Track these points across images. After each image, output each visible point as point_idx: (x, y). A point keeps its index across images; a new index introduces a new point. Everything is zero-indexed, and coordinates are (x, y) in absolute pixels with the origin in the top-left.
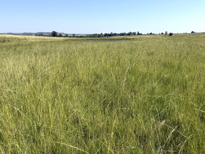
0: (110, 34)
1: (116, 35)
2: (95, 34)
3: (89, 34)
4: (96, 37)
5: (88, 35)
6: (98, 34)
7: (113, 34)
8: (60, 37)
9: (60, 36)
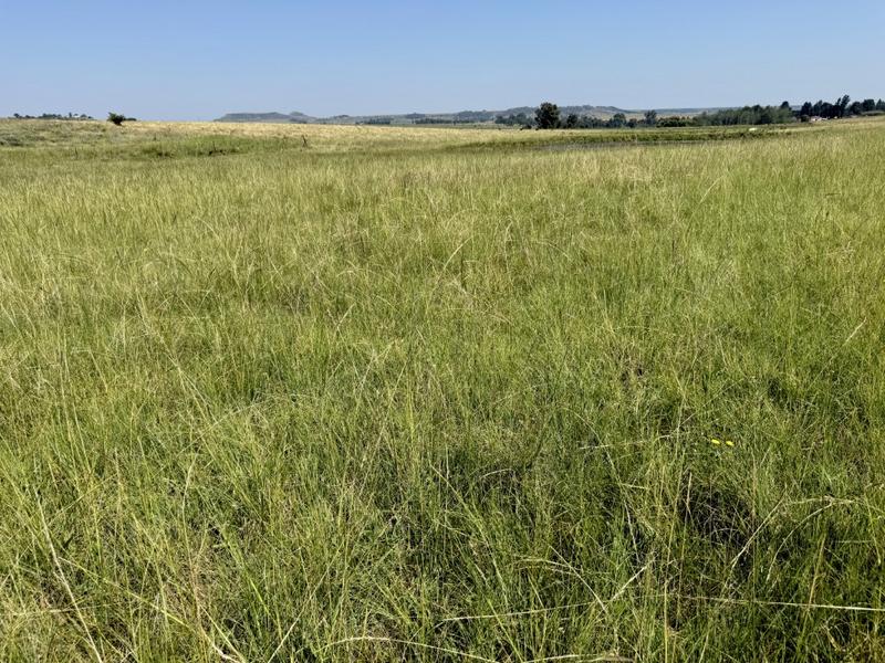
0: (837, 107)
1: (871, 109)
2: (751, 106)
3: (709, 110)
4: (744, 122)
5: (704, 113)
6: (768, 107)
7: (856, 104)
8: (569, 127)
9: (572, 122)
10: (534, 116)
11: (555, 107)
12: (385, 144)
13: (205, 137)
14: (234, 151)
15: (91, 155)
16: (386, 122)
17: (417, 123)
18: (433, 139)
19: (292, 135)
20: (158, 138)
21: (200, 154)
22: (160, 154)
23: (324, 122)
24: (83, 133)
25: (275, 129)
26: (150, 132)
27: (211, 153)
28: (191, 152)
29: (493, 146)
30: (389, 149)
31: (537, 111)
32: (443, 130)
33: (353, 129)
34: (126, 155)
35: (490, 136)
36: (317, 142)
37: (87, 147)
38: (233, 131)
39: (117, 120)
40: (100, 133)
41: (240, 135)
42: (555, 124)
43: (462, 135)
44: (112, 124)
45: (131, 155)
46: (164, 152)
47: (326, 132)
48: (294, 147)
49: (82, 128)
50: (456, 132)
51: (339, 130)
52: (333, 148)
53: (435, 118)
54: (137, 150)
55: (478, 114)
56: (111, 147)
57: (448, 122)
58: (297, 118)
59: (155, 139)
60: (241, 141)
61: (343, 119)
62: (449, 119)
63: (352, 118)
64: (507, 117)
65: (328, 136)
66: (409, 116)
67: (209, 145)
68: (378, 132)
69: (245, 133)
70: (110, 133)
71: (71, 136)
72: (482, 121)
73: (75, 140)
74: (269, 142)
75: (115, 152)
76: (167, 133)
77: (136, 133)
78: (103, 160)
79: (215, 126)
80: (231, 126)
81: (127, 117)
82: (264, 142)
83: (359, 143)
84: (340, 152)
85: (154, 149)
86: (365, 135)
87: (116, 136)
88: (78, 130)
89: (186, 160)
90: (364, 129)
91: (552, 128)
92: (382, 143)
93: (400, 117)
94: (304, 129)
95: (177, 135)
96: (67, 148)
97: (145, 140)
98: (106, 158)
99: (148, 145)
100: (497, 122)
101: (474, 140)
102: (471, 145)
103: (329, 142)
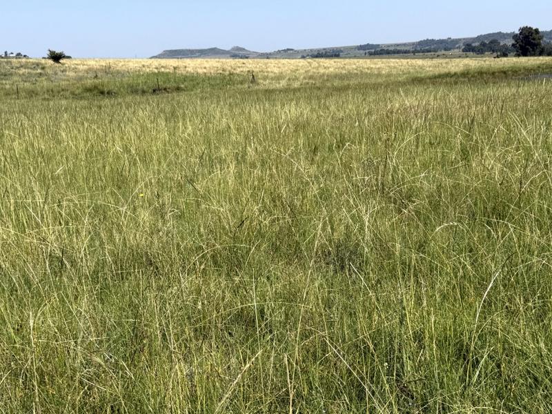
10: (510, 42)
11: (537, 31)
12: (341, 77)
13: (148, 75)
14: (178, 89)
15: (32, 94)
16: (334, 54)
17: (371, 54)
18: (394, 72)
19: (238, 71)
20: (99, 75)
21: (144, 92)
22: (102, 93)
23: (267, 56)
24: (22, 71)
25: (219, 65)
26: (89, 70)
27: (154, 91)
28: (134, 90)
29: (467, 77)
30: (346, 83)
31: (515, 36)
32: (404, 61)
33: (302, 62)
34: (68, 94)
35: (461, 65)
36: (265, 78)
37: (27, 85)
38: (175, 68)
39: (56, 57)
40: (39, 71)
41: (184, 73)
42: (538, 51)
43: (427, 65)
44: (51, 62)
45: (73, 93)
46: (106, 90)
47: (274, 66)
48: (242, 83)
49: (22, 66)
50: (420, 62)
51: (288, 65)
52: (283, 83)
53: (391, 49)
54: (78, 88)
55: (441, 42)
56: (51, 85)
57: (406, 52)
58: (238, 53)
59: (96, 77)
60: (185, 78)
61: (288, 53)
62: (407, 48)
63: (298, 52)
64: (477, 44)
65: (276, 70)
66: (361, 48)
67: (152, 83)
68: (330, 66)
69: (189, 69)
70: (49, 71)
71: (11, 74)
72: (445, 50)
73: (15, 78)
74: (215, 79)
75: (55, 89)
76: (107, 70)
77: (75, 70)
78: (44, 99)
79: (156, 63)
80: (173, 62)
81: (67, 55)
82: (209, 79)
83: (311, 77)
84: (292, 87)
85: (96, 87)
86: (317, 68)
87: (56, 74)
88: (17, 68)
89: (129, 99)
90: (315, 62)
91: (534, 55)
92: (336, 76)
93: (351, 48)
94: (251, 65)
95: (118, 72)
96: (8, 87)
97: (87, 78)
98: (46, 96)
99: (89, 82)
100: (463, 51)
101: (443, 71)
102: (440, 76)
103: (279, 78)
